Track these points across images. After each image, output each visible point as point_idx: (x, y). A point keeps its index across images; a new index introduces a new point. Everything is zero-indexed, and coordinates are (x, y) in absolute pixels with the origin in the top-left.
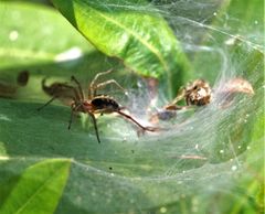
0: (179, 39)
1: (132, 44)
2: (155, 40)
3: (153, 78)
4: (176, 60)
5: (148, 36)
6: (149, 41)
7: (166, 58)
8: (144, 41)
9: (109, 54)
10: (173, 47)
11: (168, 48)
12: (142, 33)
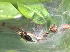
0: (49, 13)
1: (35, 15)
2: (42, 13)
3: (41, 24)
4: (48, 19)
5: (40, 12)
6: (40, 14)
7: (45, 19)
8: (39, 14)
9: (28, 18)
10: (47, 15)
11: (46, 15)
12: (38, 11)
